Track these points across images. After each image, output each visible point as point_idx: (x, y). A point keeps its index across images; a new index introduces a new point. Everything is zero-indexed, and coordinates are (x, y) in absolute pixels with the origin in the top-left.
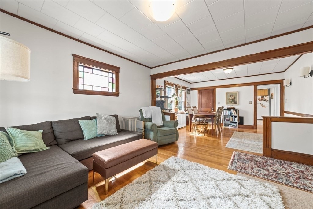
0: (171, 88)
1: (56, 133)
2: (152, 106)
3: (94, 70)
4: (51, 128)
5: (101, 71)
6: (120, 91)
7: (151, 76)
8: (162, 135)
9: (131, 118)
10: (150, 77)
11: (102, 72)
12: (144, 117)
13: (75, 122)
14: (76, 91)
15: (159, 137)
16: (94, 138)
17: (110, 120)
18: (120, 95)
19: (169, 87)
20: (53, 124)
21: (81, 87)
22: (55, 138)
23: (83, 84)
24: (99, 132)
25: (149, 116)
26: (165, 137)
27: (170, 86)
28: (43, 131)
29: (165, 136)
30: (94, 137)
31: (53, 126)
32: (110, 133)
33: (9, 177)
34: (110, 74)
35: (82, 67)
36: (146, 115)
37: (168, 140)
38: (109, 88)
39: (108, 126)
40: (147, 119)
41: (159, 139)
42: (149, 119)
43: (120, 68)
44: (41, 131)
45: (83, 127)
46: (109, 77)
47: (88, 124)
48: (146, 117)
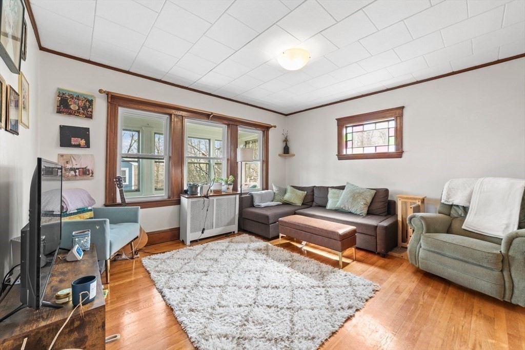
1: (315, 197)
3: (365, 126)
5: (376, 123)
9: (403, 198)
11: (378, 124)
12: (442, 201)
13: (326, 189)
14: (341, 157)
15: (421, 249)
16: (335, 210)
18: (404, 155)
20: (314, 189)
22: (313, 201)
23: (352, 148)
30: (334, 209)
31: (315, 191)
32: (353, 210)
34: (390, 122)
35: (351, 128)
38: (388, 145)
39: (350, 200)
40: (455, 207)
41: (422, 254)
42: (461, 208)
43: (403, 107)
44: (306, 192)
45: (330, 195)
46: (389, 128)
47: (334, 193)
48: (451, 203)
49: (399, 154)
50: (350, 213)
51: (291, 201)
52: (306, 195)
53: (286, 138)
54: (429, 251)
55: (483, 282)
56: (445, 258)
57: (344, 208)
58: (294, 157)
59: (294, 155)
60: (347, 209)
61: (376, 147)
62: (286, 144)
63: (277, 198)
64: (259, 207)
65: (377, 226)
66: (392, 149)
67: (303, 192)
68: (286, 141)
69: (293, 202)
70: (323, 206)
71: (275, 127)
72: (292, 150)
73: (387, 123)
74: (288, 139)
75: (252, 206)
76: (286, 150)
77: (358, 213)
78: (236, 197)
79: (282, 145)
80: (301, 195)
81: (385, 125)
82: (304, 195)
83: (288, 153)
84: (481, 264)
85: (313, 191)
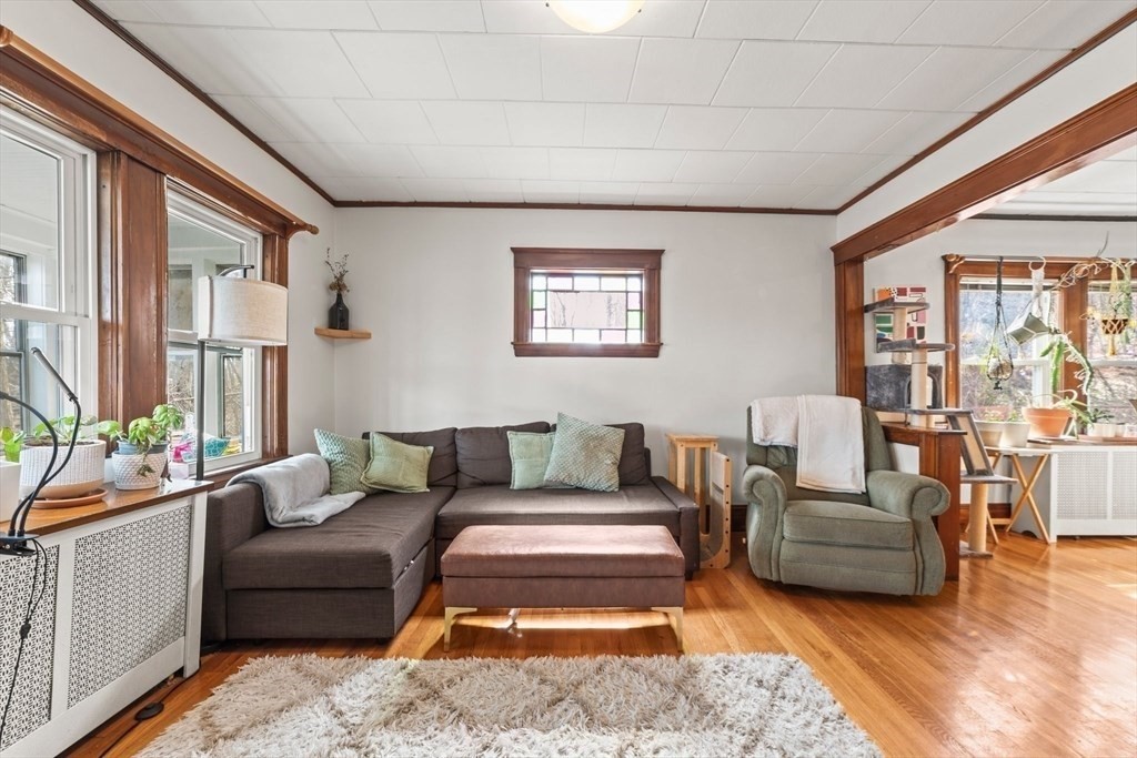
0: (999, 287)
1: (460, 458)
2: (839, 393)
3: (576, 279)
4: (449, 445)
5: (600, 276)
6: (665, 336)
7: (833, 249)
8: (800, 538)
9: (687, 441)
10: (832, 253)
11: (603, 279)
12: (756, 440)
13: (500, 434)
14: (523, 348)
15: (784, 542)
16: (538, 489)
17: (596, 438)
18: (663, 351)
19: (985, 287)
20: (458, 436)
21: (537, 337)
22: (457, 471)
23: (546, 328)
24: (550, 474)
25: (781, 437)
26: (823, 549)
27: (994, 281)
28: (435, 449)
29: (820, 543)
30: (536, 485)
31: (458, 442)
32: (589, 483)
33: (296, 521)
34: (630, 280)
35: (543, 278)
36: (766, 435)
37: (845, 570)
38: (626, 330)
39: (582, 458)
40: (773, 450)
41: (787, 551)
42: (783, 451)
43: (662, 251)
44: (431, 448)
45: (514, 451)
46: (627, 292)
47: (528, 444)
48: (768, 444)
49: (652, 349)
50: (579, 491)
51: (395, 483)
52: (434, 458)
53: (340, 278)
54: (803, 542)
55: (894, 575)
56: (833, 548)
57: (566, 481)
58: (369, 341)
59: (367, 336)
60: (574, 482)
61: (600, 330)
62: (339, 297)
63: (344, 477)
64: (300, 527)
65: (680, 513)
66: (636, 338)
67: (421, 449)
68: (338, 286)
69: (405, 483)
70: (499, 483)
71: (314, 230)
72: (358, 321)
73: (623, 280)
74: (346, 280)
75: (264, 526)
76: (338, 318)
77: (603, 486)
78: (191, 507)
79: (323, 301)
80: (421, 458)
81: (619, 284)
82: (428, 456)
83: (347, 329)
84: (891, 546)
85: (454, 443)
